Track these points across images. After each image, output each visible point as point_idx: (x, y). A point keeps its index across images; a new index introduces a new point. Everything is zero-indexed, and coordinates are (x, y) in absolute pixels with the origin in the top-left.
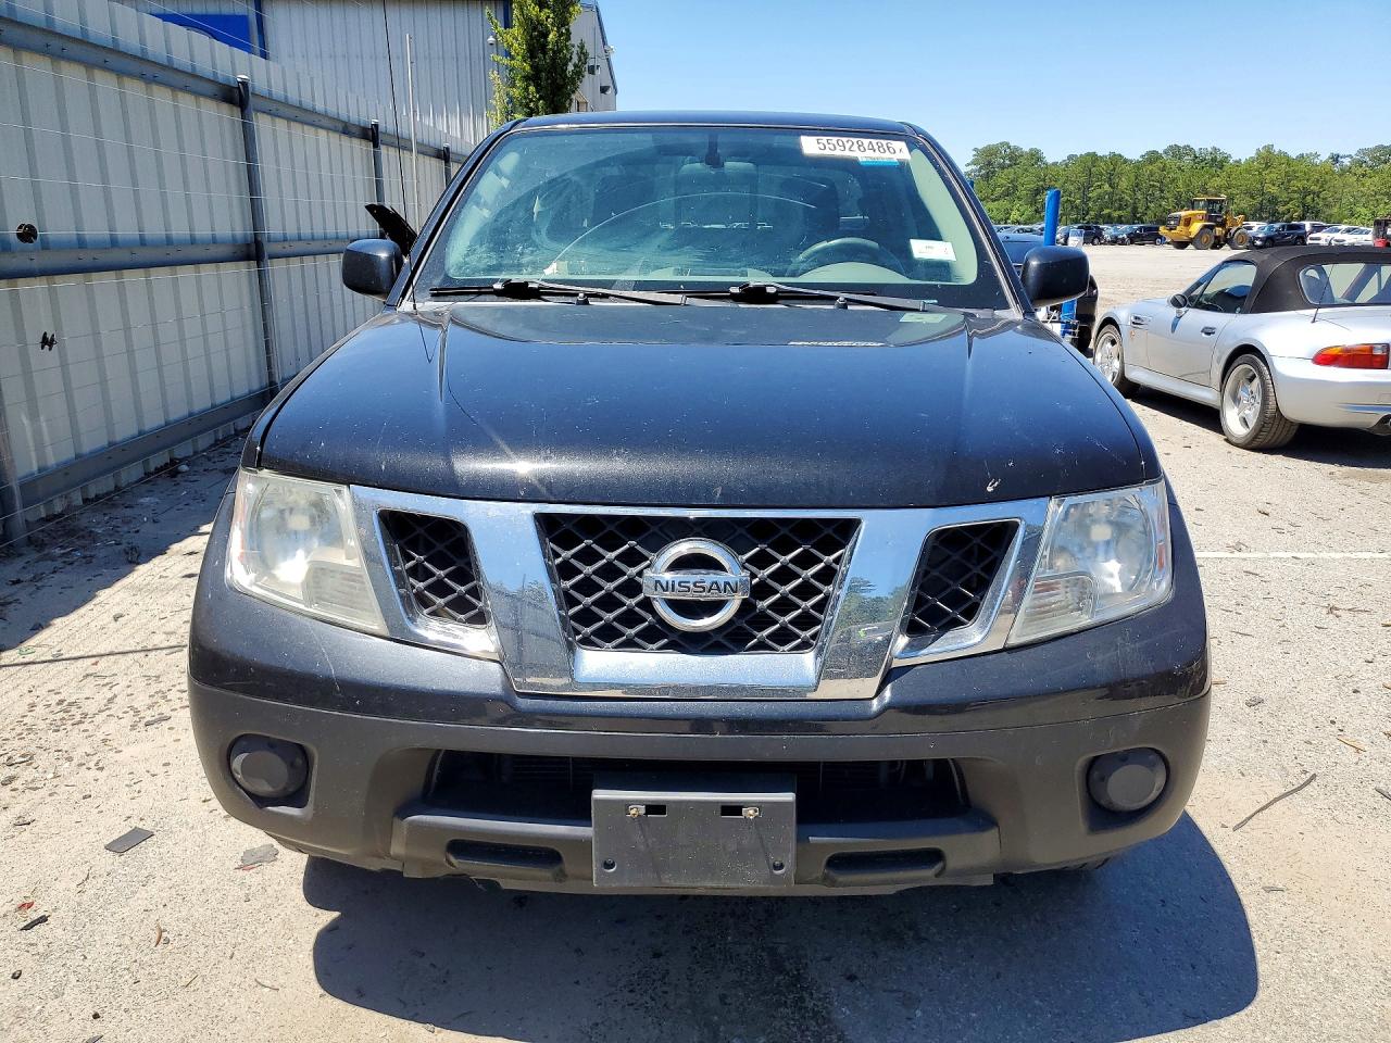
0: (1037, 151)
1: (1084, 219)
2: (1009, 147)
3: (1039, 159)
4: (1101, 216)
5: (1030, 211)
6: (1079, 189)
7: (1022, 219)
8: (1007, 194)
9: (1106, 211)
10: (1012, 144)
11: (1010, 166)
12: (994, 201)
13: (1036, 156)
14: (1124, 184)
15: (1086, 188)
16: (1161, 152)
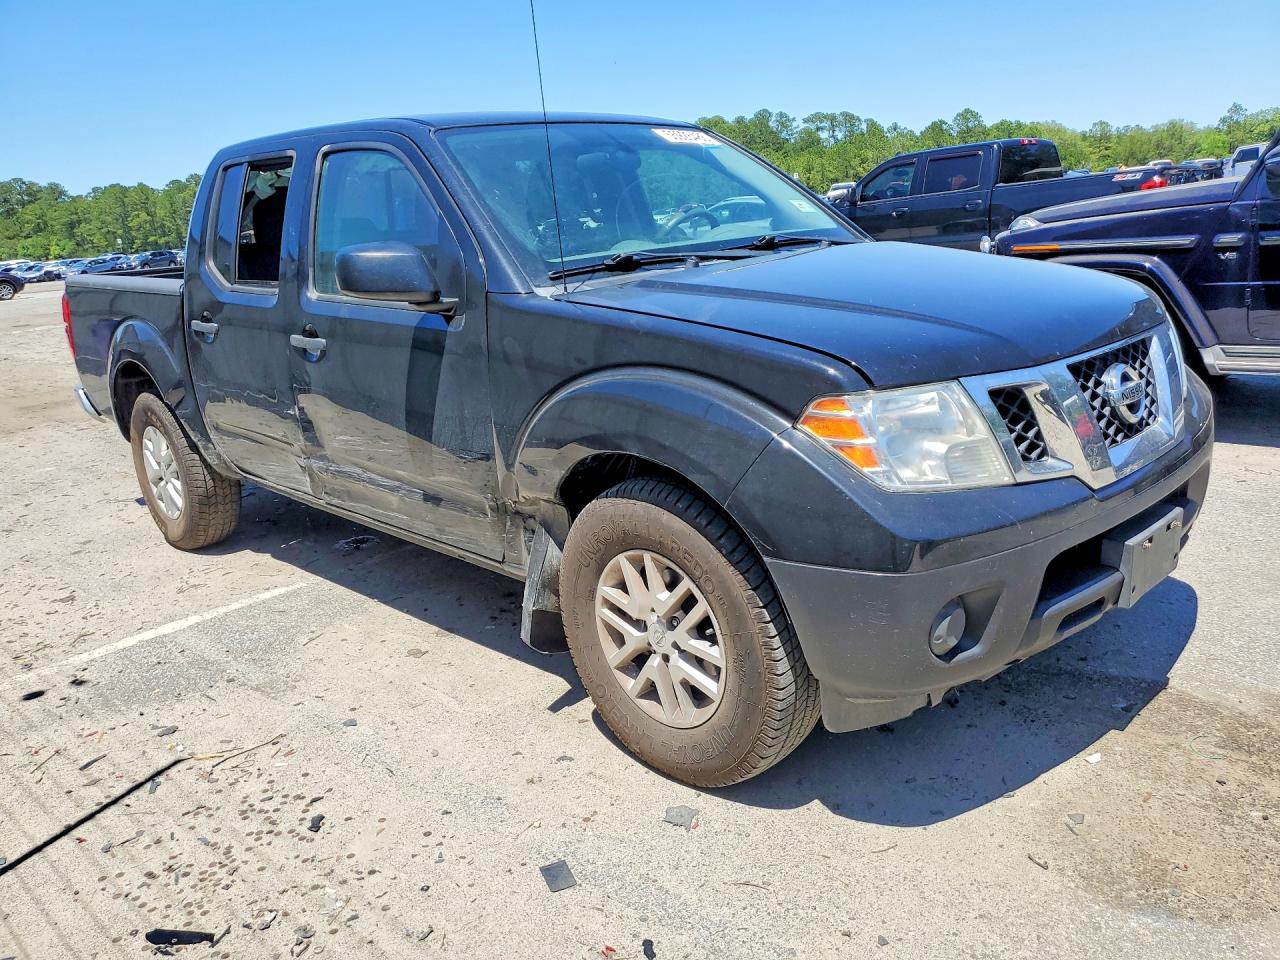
0: (57, 185)
1: (131, 248)
2: (24, 183)
3: (62, 193)
4: (148, 244)
5: (70, 245)
6: (117, 220)
7: (63, 253)
8: (38, 230)
9: (152, 239)
10: (26, 180)
11: (30, 202)
12: (27, 237)
13: (56, 191)
14: (160, 213)
15: (125, 217)
16: (184, 180)
